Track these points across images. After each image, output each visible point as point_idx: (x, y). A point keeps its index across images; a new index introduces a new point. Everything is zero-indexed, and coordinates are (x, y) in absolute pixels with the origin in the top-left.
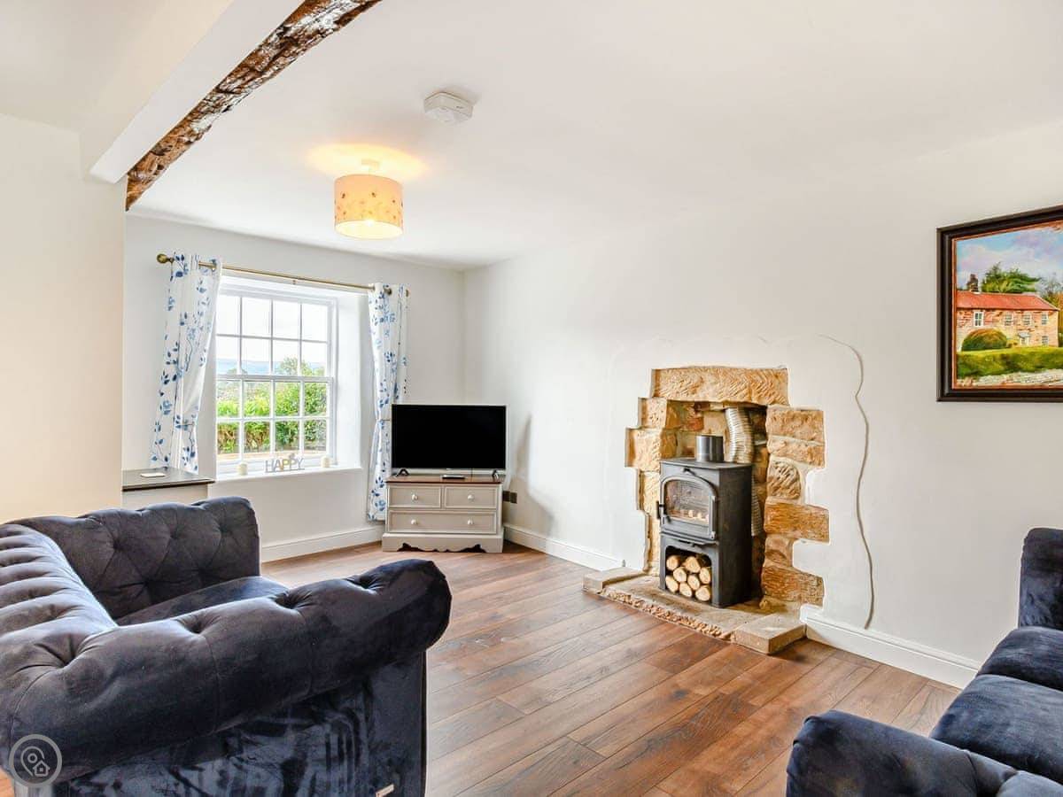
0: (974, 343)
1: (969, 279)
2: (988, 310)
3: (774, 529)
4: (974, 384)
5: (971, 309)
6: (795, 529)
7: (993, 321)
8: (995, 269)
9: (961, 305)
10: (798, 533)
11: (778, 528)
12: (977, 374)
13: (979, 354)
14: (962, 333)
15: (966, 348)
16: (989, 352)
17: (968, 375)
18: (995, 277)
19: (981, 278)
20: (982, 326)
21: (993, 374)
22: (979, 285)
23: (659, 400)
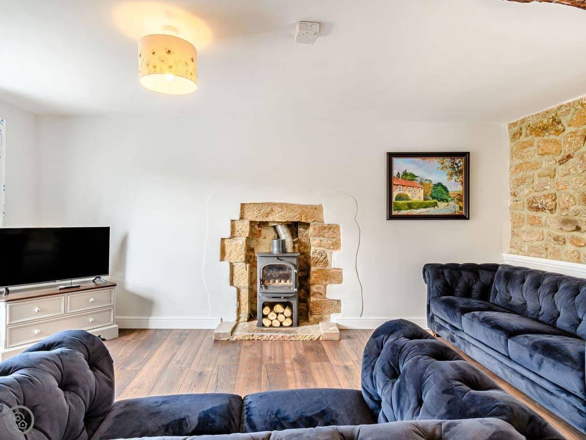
0: (399, 198)
1: (397, 174)
2: (403, 186)
3: (316, 282)
4: (399, 213)
5: (398, 185)
6: (326, 280)
7: (405, 190)
8: (406, 171)
9: (395, 183)
10: (328, 282)
11: (318, 281)
12: (399, 209)
13: (400, 202)
14: (395, 194)
15: (396, 199)
16: (403, 201)
17: (397, 210)
18: (405, 174)
19: (401, 174)
20: (401, 192)
21: (405, 210)
22: (401, 176)
23: (243, 220)
